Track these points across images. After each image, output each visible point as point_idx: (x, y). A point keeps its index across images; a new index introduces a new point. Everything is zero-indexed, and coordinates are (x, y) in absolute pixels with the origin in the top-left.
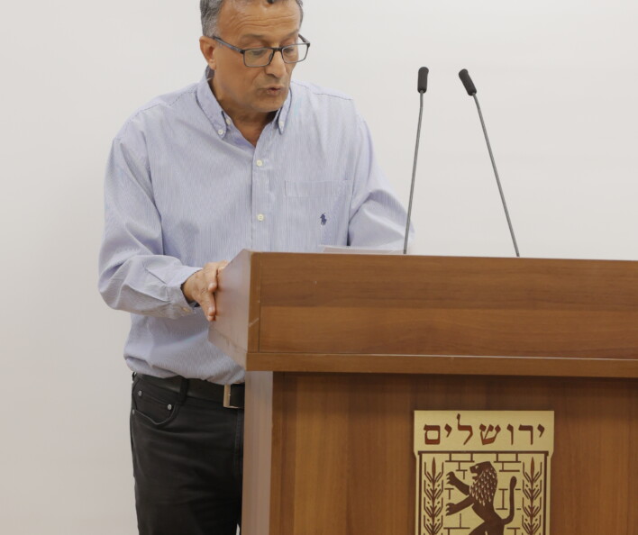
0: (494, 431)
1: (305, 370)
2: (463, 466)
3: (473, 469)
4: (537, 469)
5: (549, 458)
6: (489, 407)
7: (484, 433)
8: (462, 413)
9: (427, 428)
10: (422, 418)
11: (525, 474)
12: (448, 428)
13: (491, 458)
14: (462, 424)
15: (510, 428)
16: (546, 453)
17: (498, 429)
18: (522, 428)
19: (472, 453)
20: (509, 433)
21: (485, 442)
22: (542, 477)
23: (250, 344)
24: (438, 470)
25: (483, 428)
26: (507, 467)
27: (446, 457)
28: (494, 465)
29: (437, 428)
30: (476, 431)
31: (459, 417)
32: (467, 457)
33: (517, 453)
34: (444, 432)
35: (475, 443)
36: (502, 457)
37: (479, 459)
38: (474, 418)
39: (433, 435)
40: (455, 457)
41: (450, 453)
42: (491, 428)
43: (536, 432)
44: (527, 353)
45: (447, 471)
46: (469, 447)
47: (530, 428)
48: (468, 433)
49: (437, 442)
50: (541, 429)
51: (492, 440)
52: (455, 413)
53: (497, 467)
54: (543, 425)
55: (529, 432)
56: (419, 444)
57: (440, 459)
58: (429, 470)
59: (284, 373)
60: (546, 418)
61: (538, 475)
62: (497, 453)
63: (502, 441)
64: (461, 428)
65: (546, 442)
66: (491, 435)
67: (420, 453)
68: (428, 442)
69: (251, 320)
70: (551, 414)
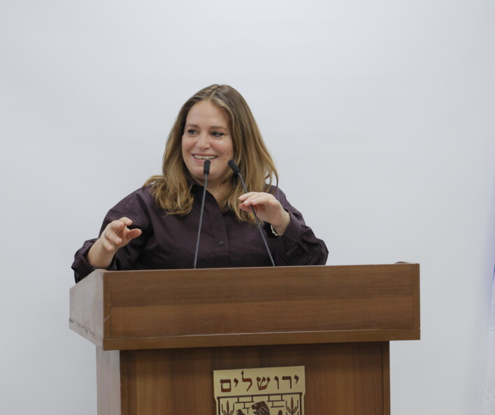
0: (266, 381)
1: (142, 348)
2: (247, 405)
3: (253, 407)
4: (295, 405)
5: (303, 397)
6: (262, 365)
7: (260, 383)
8: (244, 370)
9: (222, 381)
10: (219, 375)
11: (288, 408)
12: (236, 381)
13: (265, 399)
14: (244, 378)
15: (276, 378)
16: (301, 394)
17: (269, 380)
18: (284, 378)
19: (252, 396)
20: (276, 381)
21: (261, 388)
22: (299, 410)
23: (105, 333)
24: (231, 409)
25: (258, 379)
26: (276, 404)
27: (236, 399)
28: (267, 403)
29: (229, 381)
30: (255, 382)
31: (242, 373)
32: (249, 399)
33: (282, 395)
34: (233, 383)
35: (254, 390)
36: (272, 398)
37: (257, 400)
38: (252, 373)
39: (226, 386)
40: (241, 400)
41: (238, 397)
42: (264, 379)
43: (294, 380)
44: (287, 330)
45: (236, 409)
46: (251, 392)
47: (289, 378)
48: (249, 383)
49: (229, 390)
50: (297, 378)
51: (265, 387)
52: (240, 371)
53: (269, 404)
54: (298, 375)
55: (289, 381)
56: (218, 392)
57: (232, 401)
58: (225, 409)
59: (124, 351)
60: (300, 371)
61: (296, 408)
62: (269, 395)
63: (272, 388)
64: (244, 380)
65: (301, 386)
66: (264, 383)
67: (219, 398)
68: (223, 390)
69: (105, 317)
70: (302, 368)
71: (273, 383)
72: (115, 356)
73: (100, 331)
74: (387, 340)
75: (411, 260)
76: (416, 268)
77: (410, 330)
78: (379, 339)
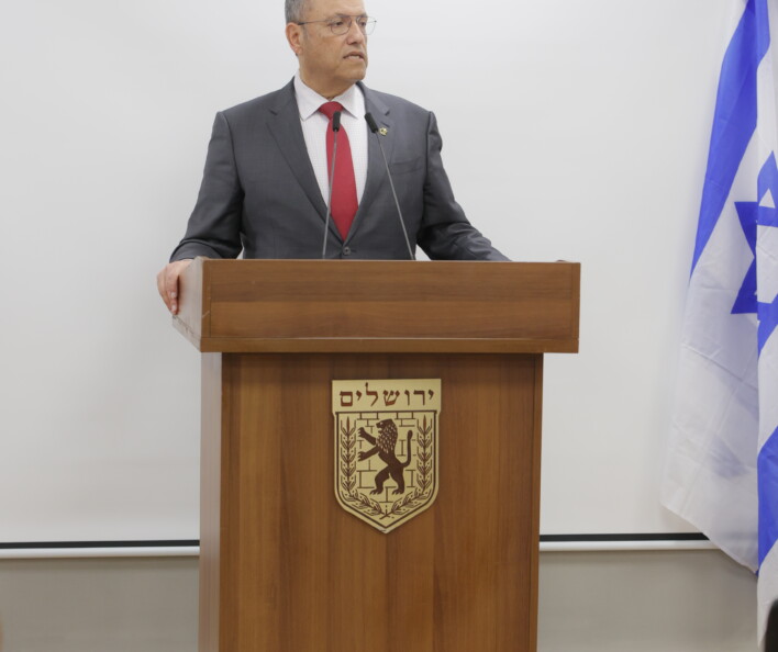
0: (395, 396)
1: (248, 351)
2: (371, 423)
3: (378, 425)
4: (428, 424)
5: (437, 415)
6: (390, 377)
7: (387, 397)
8: (369, 381)
9: (343, 394)
10: (338, 386)
11: (419, 428)
12: (359, 394)
13: (392, 416)
14: (369, 390)
15: (407, 393)
16: (435, 412)
17: (398, 393)
18: (416, 393)
19: (378, 412)
20: (406, 396)
21: (388, 403)
22: (432, 430)
23: (204, 330)
24: (352, 426)
25: (385, 393)
26: (405, 423)
27: (358, 416)
28: (394, 421)
29: (350, 394)
30: (381, 395)
31: (367, 385)
32: (374, 416)
33: (412, 412)
34: (355, 396)
35: (380, 405)
36: (401, 415)
37: (383, 417)
38: (378, 385)
39: (347, 399)
40: (364, 416)
41: (361, 413)
42: (392, 393)
43: (427, 396)
44: (420, 335)
45: (358, 427)
46: (375, 408)
47: (422, 393)
48: (374, 397)
49: (350, 404)
50: (431, 393)
51: (393, 402)
52: (364, 382)
53: (397, 423)
54: (432, 390)
55: (421, 396)
56: (336, 407)
57: (353, 417)
58: (345, 426)
59: (230, 354)
60: (435, 385)
61: (430, 429)
62: (397, 412)
63: (401, 403)
64: (369, 393)
65: (435, 403)
66: (392, 398)
67: (337, 413)
68: (343, 404)
69: (203, 313)
70: (438, 382)
71: (403, 396)
72: (216, 358)
73: (198, 329)
74: (539, 352)
75: (570, 259)
76: (576, 268)
77: (567, 341)
78: (529, 350)
